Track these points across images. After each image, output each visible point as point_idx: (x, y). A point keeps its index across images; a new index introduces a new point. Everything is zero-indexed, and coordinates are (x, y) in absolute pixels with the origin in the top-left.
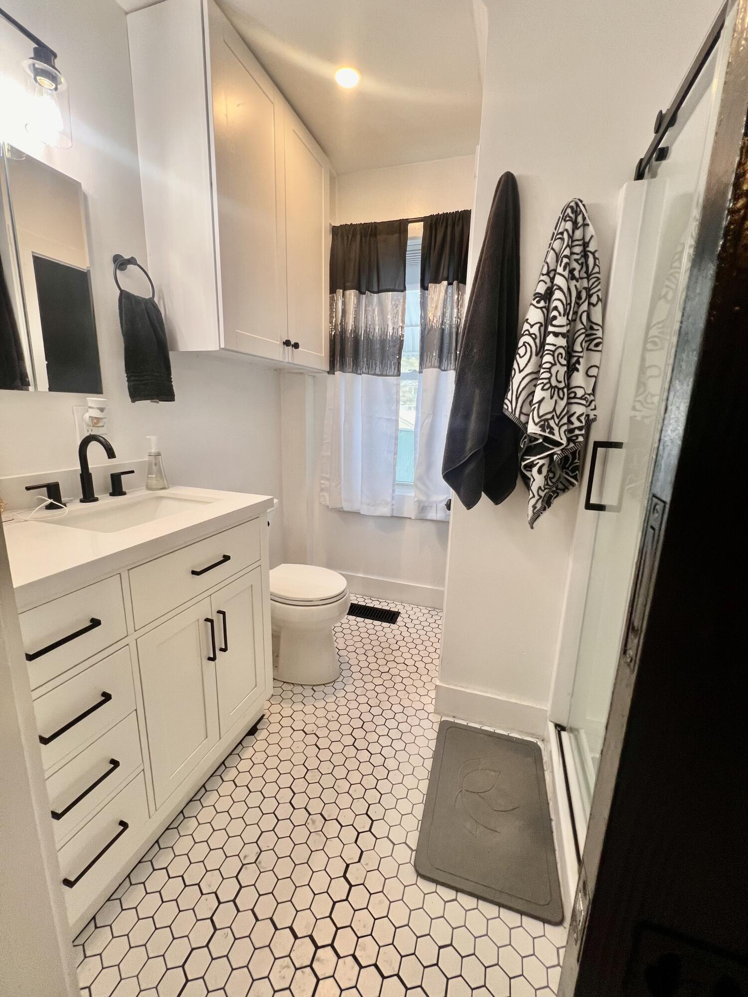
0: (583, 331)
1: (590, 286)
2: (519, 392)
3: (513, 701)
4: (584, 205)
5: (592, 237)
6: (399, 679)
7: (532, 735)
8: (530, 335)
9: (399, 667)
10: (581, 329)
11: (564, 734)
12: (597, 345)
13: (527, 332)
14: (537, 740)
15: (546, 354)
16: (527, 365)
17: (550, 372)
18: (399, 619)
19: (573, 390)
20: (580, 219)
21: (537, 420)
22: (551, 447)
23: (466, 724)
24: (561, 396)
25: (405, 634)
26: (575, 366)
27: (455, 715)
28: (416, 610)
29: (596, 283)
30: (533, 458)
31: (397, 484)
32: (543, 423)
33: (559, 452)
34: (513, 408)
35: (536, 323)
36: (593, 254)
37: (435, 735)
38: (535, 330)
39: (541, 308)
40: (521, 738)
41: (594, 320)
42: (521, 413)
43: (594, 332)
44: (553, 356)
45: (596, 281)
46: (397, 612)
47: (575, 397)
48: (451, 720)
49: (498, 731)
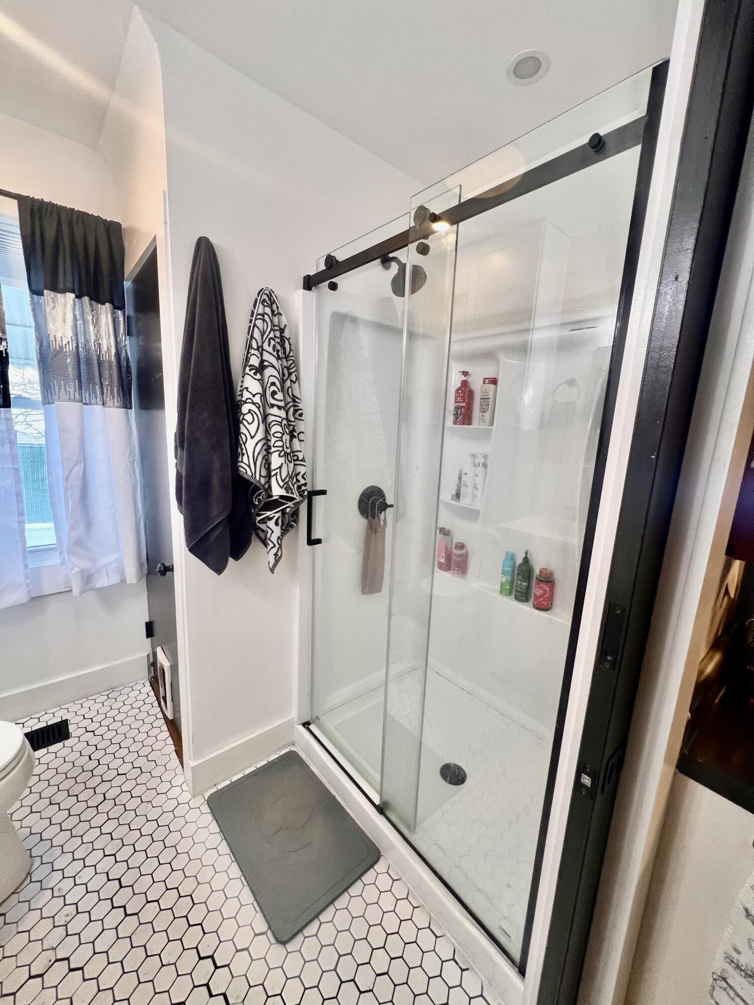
0: (291, 404)
1: (289, 365)
2: (255, 457)
3: (268, 728)
4: (275, 296)
5: (285, 325)
6: (125, 797)
7: (285, 747)
8: (253, 403)
9: (114, 783)
10: (290, 402)
11: (312, 727)
12: (301, 415)
13: (250, 401)
14: (289, 747)
15: (274, 425)
16: (257, 432)
17: (282, 441)
18: (71, 728)
19: (295, 454)
20: (274, 306)
21: (281, 484)
22: (285, 502)
23: (230, 782)
24: (290, 460)
25: (94, 740)
26: (293, 433)
27: (214, 783)
28: (87, 704)
29: (293, 365)
30: (268, 513)
31: (30, 552)
32: (286, 485)
33: (292, 506)
34: (253, 473)
35: (257, 394)
36: (288, 340)
37: (210, 817)
38: (257, 399)
39: (259, 380)
40: (279, 756)
41: (295, 394)
42: (260, 476)
43: (297, 404)
44: (281, 426)
45: (293, 363)
46: (62, 721)
47: (298, 460)
48: (215, 790)
49: (259, 765)
